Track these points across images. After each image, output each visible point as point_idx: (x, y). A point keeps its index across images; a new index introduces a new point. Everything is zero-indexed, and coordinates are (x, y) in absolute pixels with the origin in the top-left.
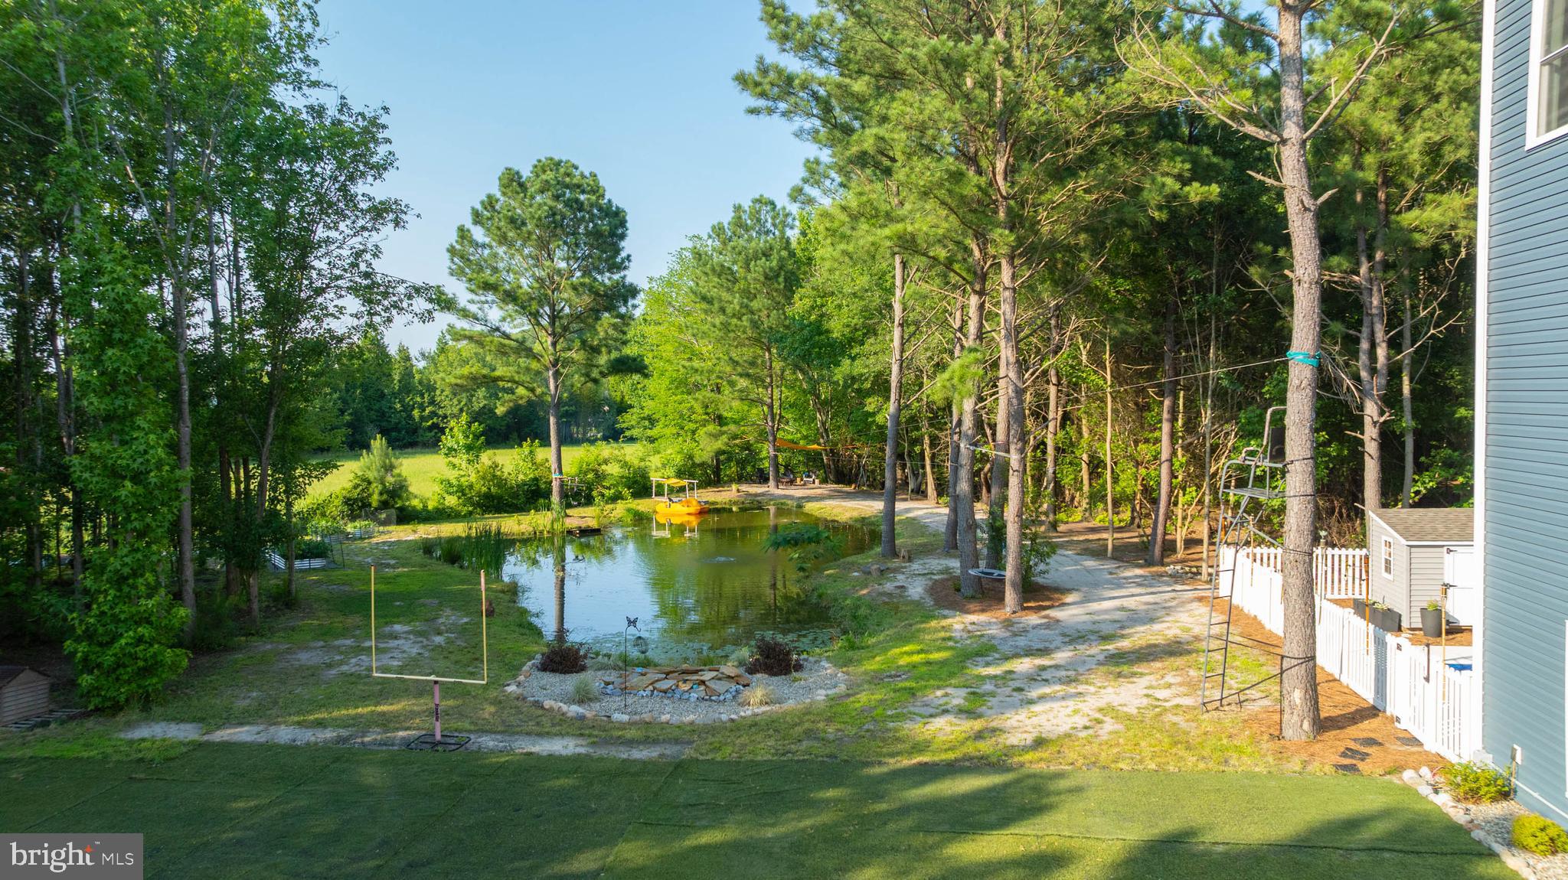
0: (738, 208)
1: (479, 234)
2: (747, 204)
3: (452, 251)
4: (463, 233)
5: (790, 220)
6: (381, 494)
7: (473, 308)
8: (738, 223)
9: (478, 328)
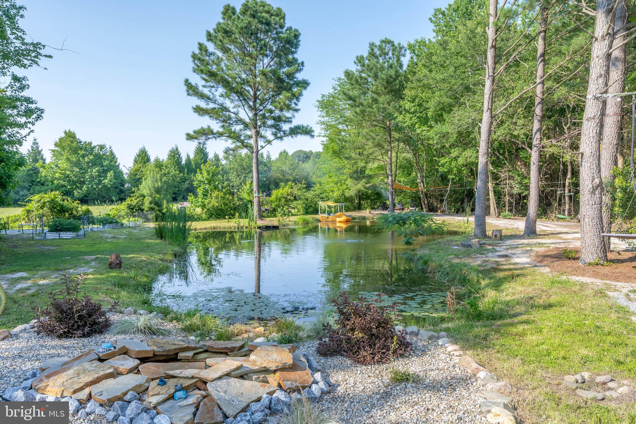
0: (372, 45)
1: (211, 47)
2: (378, 43)
3: (194, 56)
4: (201, 47)
5: (403, 51)
6: (151, 203)
7: (206, 91)
8: (372, 54)
9: (211, 106)
